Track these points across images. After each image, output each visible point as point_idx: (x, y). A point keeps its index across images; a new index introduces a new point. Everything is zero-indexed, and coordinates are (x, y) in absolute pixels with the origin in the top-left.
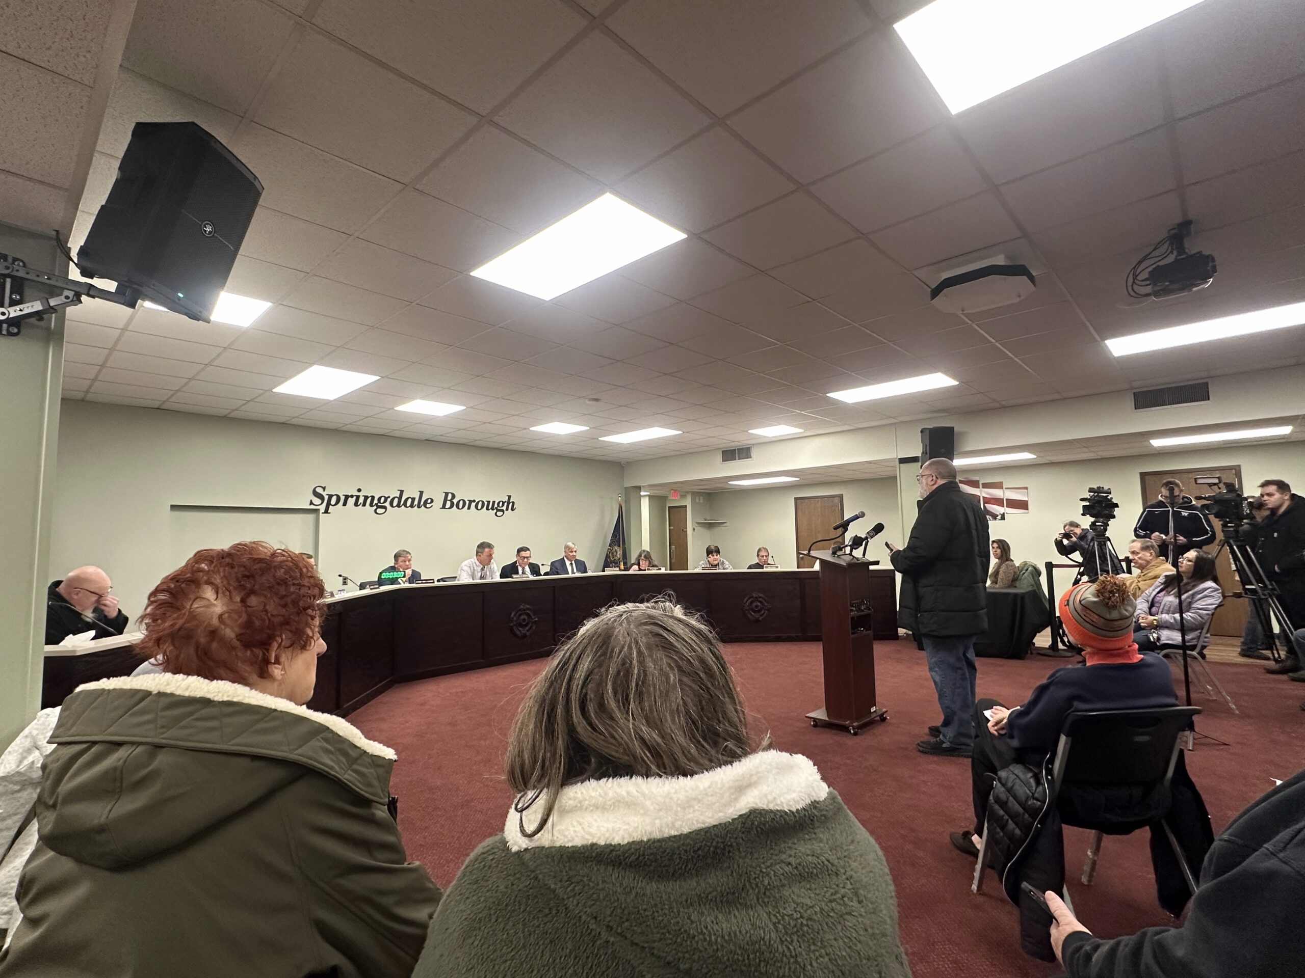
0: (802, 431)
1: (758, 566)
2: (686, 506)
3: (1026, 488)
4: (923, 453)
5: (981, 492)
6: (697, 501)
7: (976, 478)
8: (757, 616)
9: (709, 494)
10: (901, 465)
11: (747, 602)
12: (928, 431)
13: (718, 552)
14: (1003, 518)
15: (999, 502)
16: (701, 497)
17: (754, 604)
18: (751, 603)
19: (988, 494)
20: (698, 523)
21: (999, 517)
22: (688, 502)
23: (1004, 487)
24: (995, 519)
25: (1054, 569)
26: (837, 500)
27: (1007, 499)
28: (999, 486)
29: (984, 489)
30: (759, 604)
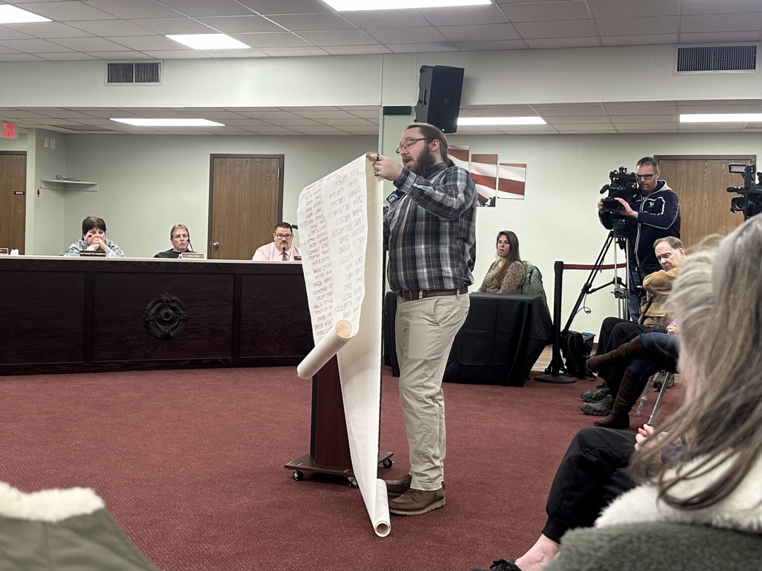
0: (247, 47)
1: (173, 254)
2: (25, 154)
3: (525, 166)
4: (420, 101)
5: (470, 166)
6: (46, 145)
7: (466, 147)
8: (165, 329)
9: (66, 135)
10: (386, 116)
11: (151, 308)
12: (431, 71)
13: (103, 227)
14: (493, 204)
15: (490, 181)
16: (53, 141)
17: (163, 312)
18: (160, 309)
19: (477, 169)
20: (45, 183)
21: (488, 203)
22: (29, 147)
23: (498, 163)
24: (484, 204)
25: (564, 271)
26: (275, 163)
27: (499, 179)
28: (492, 159)
29: (473, 163)
30: (171, 311)
